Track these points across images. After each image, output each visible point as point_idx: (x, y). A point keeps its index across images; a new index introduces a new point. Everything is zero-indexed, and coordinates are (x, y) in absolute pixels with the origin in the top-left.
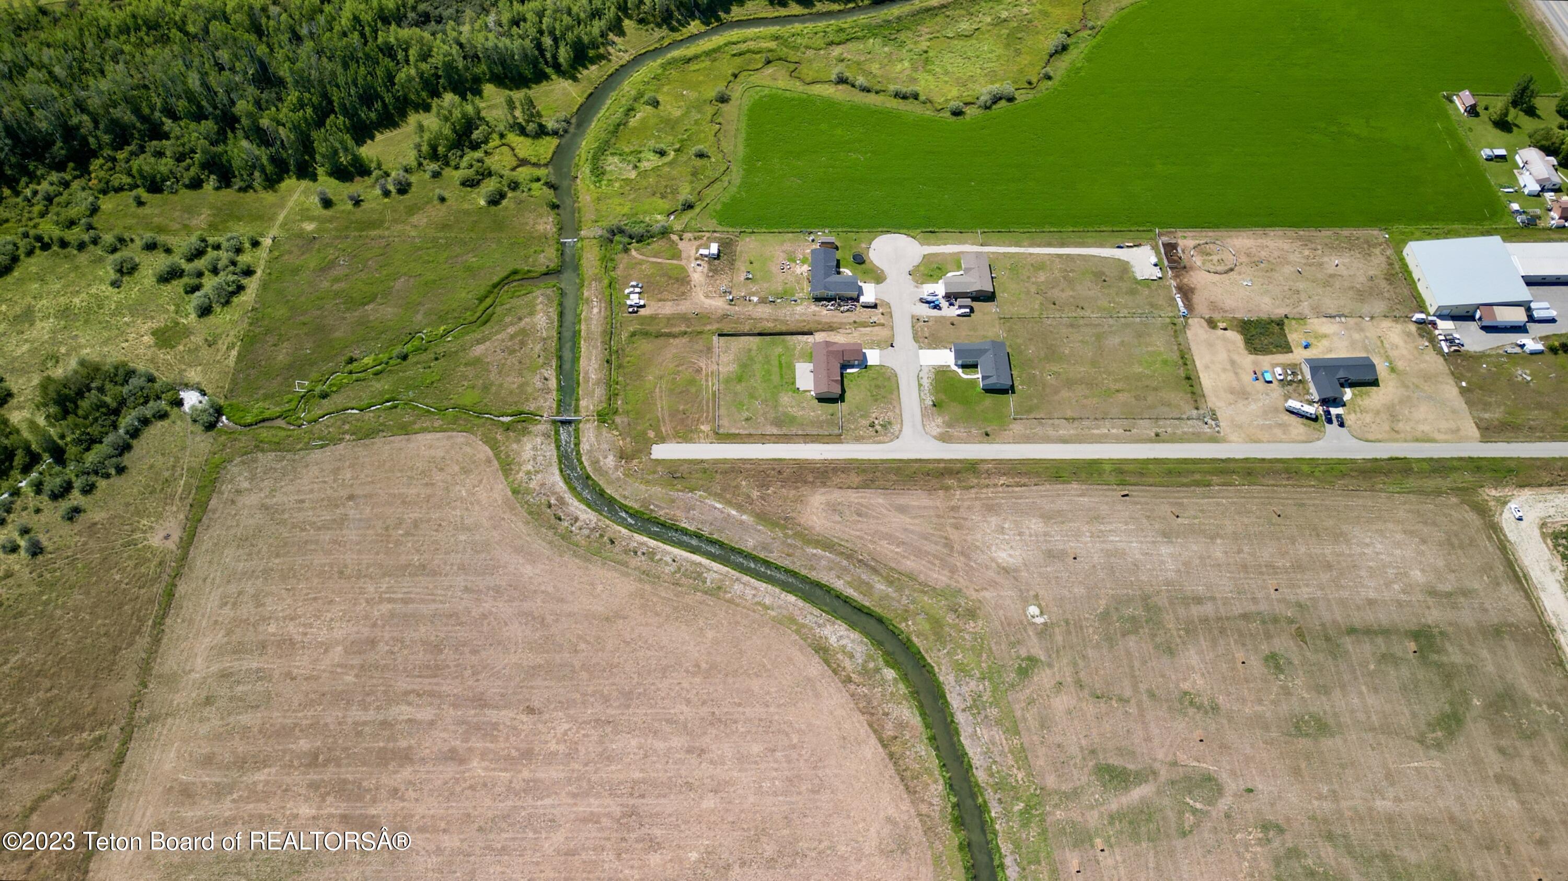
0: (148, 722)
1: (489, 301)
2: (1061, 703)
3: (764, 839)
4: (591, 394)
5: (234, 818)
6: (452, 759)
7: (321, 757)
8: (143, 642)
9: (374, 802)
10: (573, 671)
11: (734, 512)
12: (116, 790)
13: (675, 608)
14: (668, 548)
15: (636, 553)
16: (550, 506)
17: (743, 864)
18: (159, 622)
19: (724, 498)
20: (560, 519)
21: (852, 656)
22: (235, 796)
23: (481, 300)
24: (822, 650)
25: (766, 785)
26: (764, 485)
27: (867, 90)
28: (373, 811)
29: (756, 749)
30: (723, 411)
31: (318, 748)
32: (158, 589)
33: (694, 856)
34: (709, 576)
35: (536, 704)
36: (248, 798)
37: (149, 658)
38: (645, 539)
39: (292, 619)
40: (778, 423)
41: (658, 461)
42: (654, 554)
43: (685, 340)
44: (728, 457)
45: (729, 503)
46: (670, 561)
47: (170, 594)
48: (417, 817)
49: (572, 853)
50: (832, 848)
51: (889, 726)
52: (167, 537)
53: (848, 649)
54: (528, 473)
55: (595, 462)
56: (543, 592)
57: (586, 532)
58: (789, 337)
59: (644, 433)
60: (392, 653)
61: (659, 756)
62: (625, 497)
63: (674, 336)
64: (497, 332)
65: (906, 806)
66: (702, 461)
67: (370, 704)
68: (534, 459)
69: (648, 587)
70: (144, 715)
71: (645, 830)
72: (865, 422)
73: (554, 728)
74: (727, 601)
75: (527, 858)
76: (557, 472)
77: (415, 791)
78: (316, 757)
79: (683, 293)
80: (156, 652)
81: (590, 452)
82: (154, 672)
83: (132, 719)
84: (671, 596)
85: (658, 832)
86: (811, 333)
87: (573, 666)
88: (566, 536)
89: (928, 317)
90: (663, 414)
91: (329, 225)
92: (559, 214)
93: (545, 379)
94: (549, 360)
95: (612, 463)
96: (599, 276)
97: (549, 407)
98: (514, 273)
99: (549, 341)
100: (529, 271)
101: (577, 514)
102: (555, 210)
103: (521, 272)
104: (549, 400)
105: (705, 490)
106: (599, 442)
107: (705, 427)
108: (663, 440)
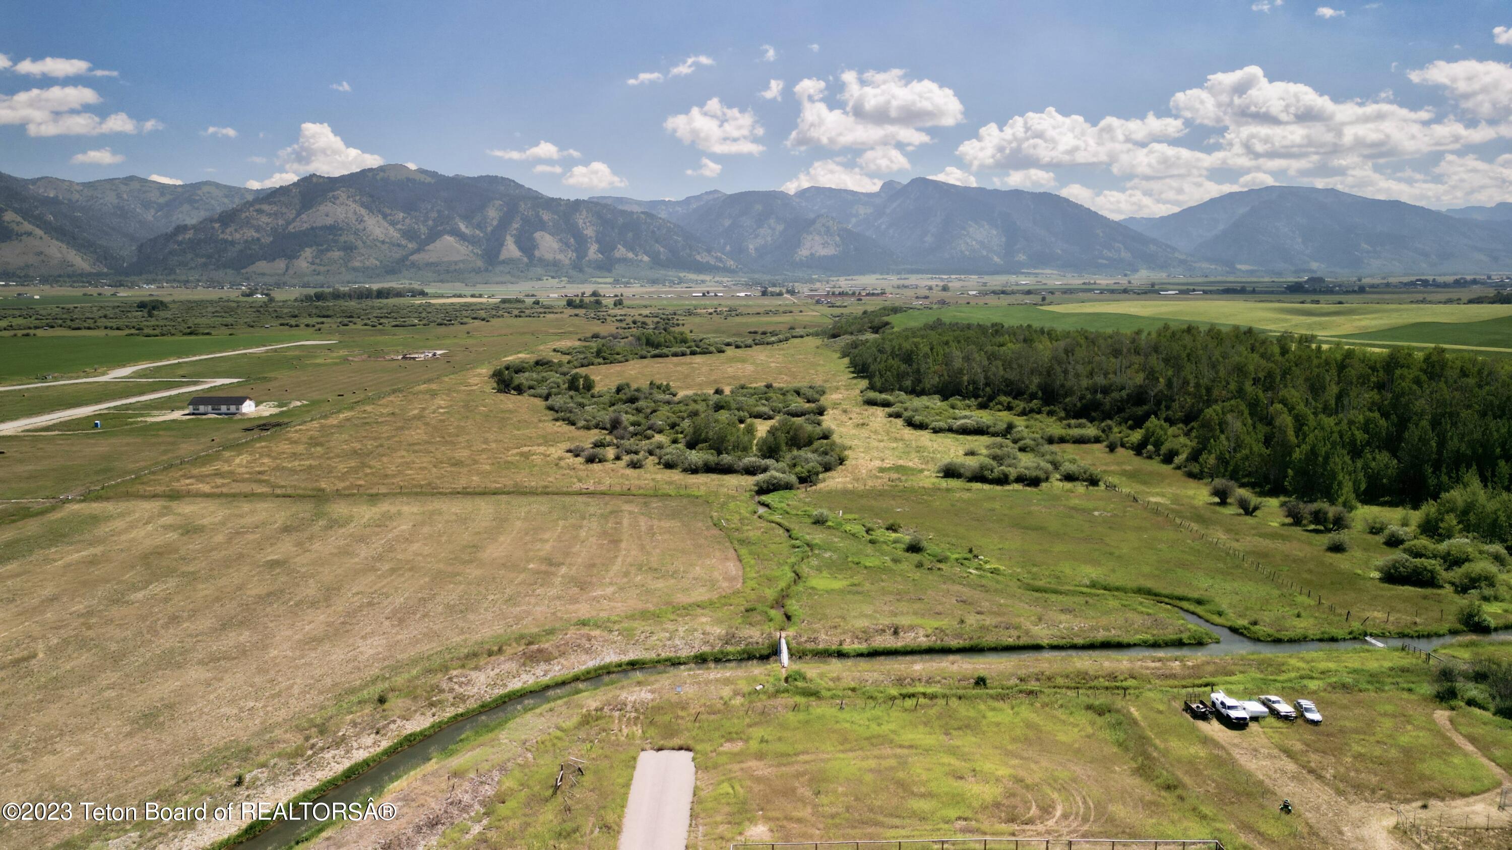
1: (1101, 592)
23: (1094, 586)
38: (361, 755)
41: (629, 764)
59: (734, 735)
63: (1145, 768)
76: (630, 657)
79: (1361, 788)
90: (806, 762)
91: (1174, 506)
92: (1453, 632)
93: (896, 633)
94: (959, 636)
95: (631, 698)
96: (1284, 668)
97: (815, 640)
98: (1199, 602)
99: (1015, 633)
100: (1220, 614)
101: (492, 674)
102: (1462, 627)
103: (1207, 607)
104: (836, 640)
105: (481, 838)
106: (707, 682)
107: (758, 832)
108: (707, 765)
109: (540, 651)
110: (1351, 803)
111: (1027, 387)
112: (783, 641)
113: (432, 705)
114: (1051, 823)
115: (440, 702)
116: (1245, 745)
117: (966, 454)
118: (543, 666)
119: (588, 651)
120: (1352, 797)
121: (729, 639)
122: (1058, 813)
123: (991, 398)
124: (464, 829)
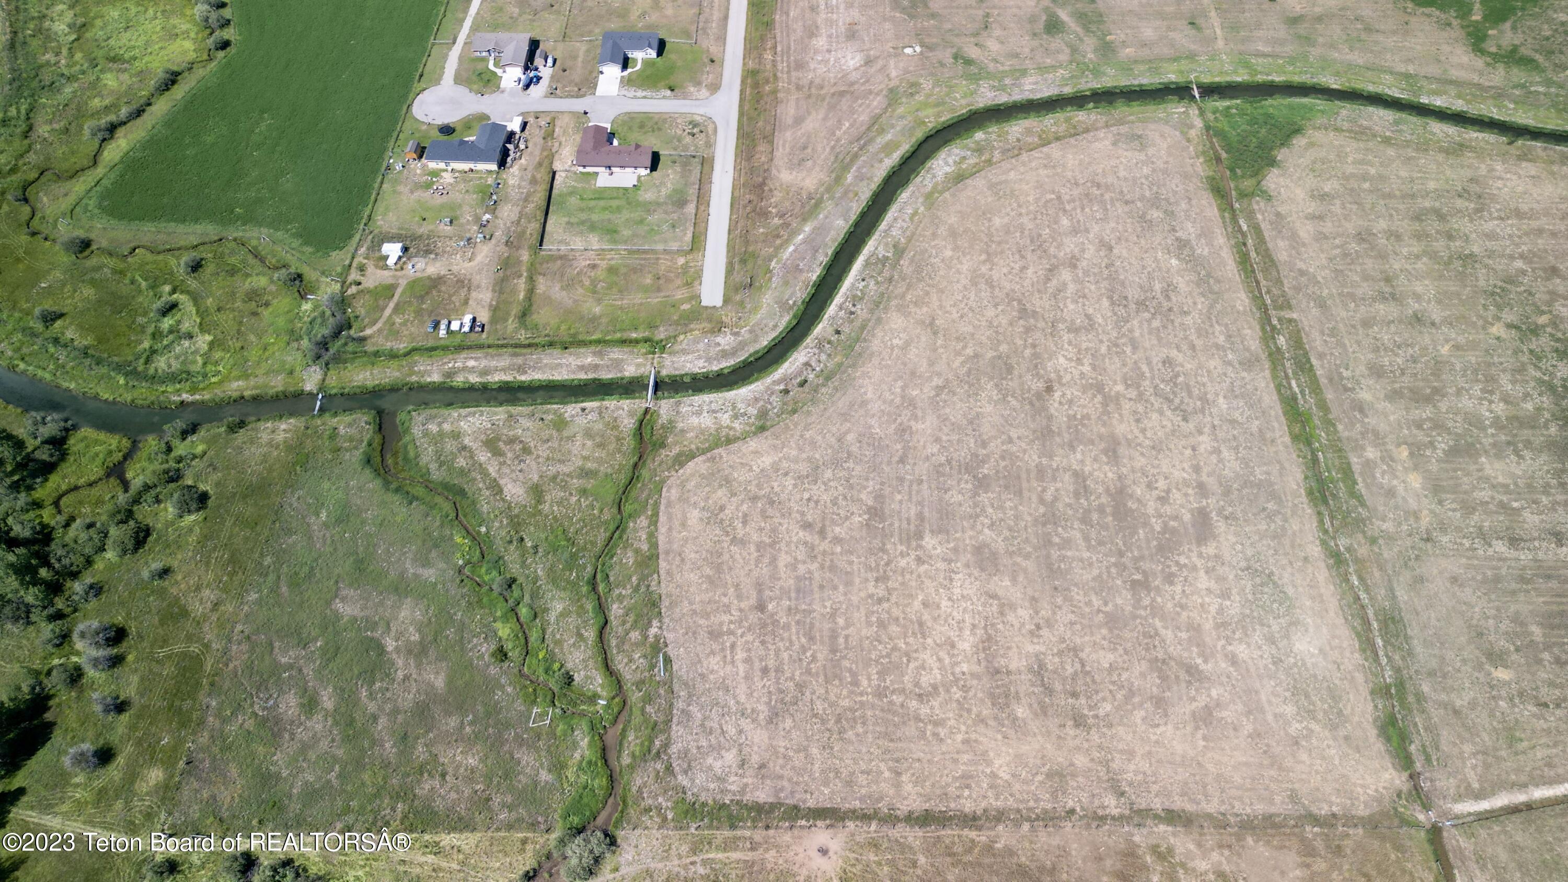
0: (1122, 794)
2: (993, 46)
3: (1149, 217)
4: (618, 364)
5: (1226, 656)
6: (1115, 451)
7: (1135, 577)
8: (1004, 836)
9: (1177, 517)
10: (999, 357)
11: (801, 237)
12: (1222, 809)
15: (852, 313)
16: (786, 392)
17: (1174, 230)
18: (970, 820)
19: (781, 245)
20: (806, 381)
21: (964, 158)
22: (1199, 661)
24: (959, 178)
25: (1098, 216)
26: (765, 214)
27: (139, 113)
28: (1187, 517)
29: (1065, 222)
30: (660, 248)
31: (1125, 582)
32: (913, 836)
33: (1174, 262)
34: (881, 252)
35: (1041, 385)
36: (1198, 645)
37: (1029, 819)
39: (953, 646)
40: (681, 203)
41: (727, 300)
42: (854, 296)
43: (542, 280)
44: (726, 241)
45: (788, 241)
46: (863, 284)
47: (925, 819)
48: (1185, 475)
49: (1193, 347)
50: (1147, 178)
51: (1029, 140)
52: (824, 851)
53: (957, 159)
54: (736, 417)
55: (725, 354)
56: (903, 390)
57: (823, 357)
58: (555, 192)
59: (684, 312)
60: (993, 524)
62: (776, 326)
63: (533, 290)
64: (485, 473)
65: (1101, 134)
67: (1062, 538)
68: (714, 412)
69: (894, 303)
70: (1113, 802)
71: (1159, 295)
72: (688, 139)
73: (1066, 369)
74: (910, 241)
75: (1205, 380)
77: (1156, 481)
78: (1134, 583)
80: (1018, 811)
81: (709, 360)
82: (1049, 806)
83: (1121, 817)
84: (905, 284)
85: (1158, 287)
86: (554, 173)
87: (994, 357)
88: (828, 377)
89: (550, 86)
90: (657, 298)
97: (631, 403)
105: (770, 260)
106: (693, 352)
107: (681, 261)
108: (697, 297)
112: (650, 399)
122: (577, 270)
124: (777, 263)
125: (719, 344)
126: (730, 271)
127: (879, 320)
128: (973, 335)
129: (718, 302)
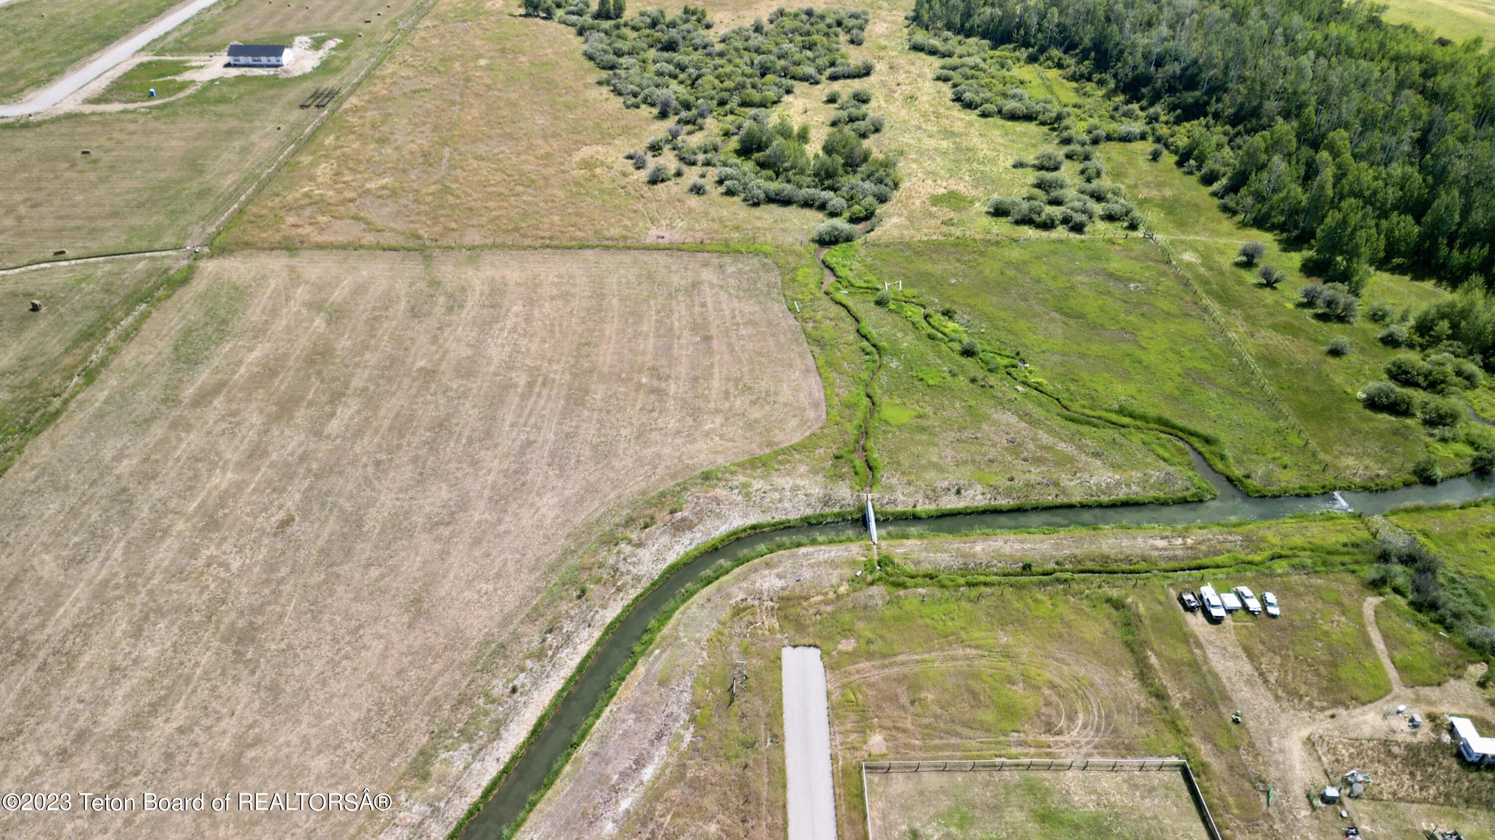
1: (1126, 420)
11: (625, 804)
13: (405, 701)
14: (554, 684)
19: (672, 784)
23: (1121, 411)
30: (932, 780)
38: (584, 649)
41: (776, 663)
43: (1141, 698)
45: (655, 794)
59: (847, 632)
61: (103, 688)
63: (1144, 674)
66: (777, 739)
69: (467, 655)
76: (752, 521)
79: (1293, 694)
84: (437, 691)
90: (903, 664)
91: (1202, 270)
92: (1407, 485)
93: (958, 492)
94: (1008, 493)
95: (766, 586)
96: (1262, 545)
97: (894, 502)
98: (1207, 441)
99: (1053, 491)
100: (1222, 458)
101: (654, 549)
102: (1414, 478)
103: (1213, 448)
104: (911, 502)
105: (694, 748)
106: (819, 564)
107: (877, 742)
108: (832, 666)
109: (683, 520)
110: (1283, 711)
111: (1081, 39)
112: (870, 504)
113: (619, 590)
114: (1074, 733)
115: (624, 585)
116: (1218, 643)
117: (1015, 166)
118: (688, 535)
119: (719, 516)
120: (1285, 704)
121: (827, 501)
122: (1080, 722)
123: (1043, 50)
124: (680, 738)
125: (779, 576)
126: (775, 715)
127: (506, 620)
128: (355, 599)
129: (788, 654)
